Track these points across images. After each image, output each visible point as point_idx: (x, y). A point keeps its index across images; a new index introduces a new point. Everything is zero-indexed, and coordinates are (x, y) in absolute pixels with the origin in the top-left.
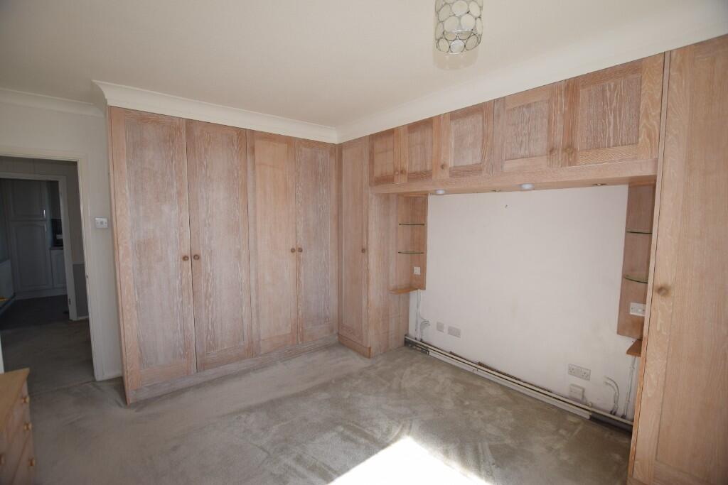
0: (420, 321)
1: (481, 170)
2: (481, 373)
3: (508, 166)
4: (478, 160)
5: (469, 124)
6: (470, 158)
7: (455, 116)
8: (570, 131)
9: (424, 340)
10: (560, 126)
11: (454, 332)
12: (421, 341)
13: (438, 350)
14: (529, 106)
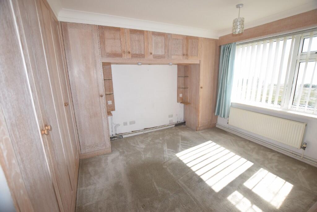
0: (114, 126)
1: (165, 57)
2: (146, 132)
3: (173, 57)
4: (164, 53)
5: (159, 39)
6: (161, 52)
7: (154, 33)
8: (187, 50)
9: (117, 133)
10: (185, 48)
11: (133, 123)
12: (116, 134)
13: (126, 134)
14: (178, 39)
